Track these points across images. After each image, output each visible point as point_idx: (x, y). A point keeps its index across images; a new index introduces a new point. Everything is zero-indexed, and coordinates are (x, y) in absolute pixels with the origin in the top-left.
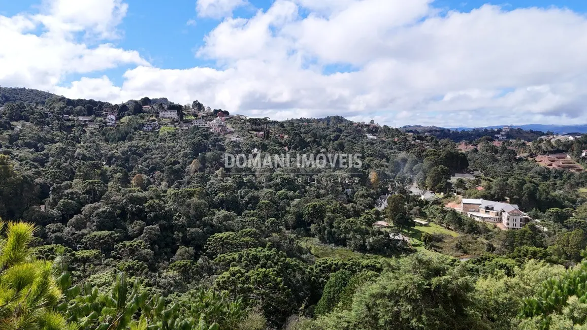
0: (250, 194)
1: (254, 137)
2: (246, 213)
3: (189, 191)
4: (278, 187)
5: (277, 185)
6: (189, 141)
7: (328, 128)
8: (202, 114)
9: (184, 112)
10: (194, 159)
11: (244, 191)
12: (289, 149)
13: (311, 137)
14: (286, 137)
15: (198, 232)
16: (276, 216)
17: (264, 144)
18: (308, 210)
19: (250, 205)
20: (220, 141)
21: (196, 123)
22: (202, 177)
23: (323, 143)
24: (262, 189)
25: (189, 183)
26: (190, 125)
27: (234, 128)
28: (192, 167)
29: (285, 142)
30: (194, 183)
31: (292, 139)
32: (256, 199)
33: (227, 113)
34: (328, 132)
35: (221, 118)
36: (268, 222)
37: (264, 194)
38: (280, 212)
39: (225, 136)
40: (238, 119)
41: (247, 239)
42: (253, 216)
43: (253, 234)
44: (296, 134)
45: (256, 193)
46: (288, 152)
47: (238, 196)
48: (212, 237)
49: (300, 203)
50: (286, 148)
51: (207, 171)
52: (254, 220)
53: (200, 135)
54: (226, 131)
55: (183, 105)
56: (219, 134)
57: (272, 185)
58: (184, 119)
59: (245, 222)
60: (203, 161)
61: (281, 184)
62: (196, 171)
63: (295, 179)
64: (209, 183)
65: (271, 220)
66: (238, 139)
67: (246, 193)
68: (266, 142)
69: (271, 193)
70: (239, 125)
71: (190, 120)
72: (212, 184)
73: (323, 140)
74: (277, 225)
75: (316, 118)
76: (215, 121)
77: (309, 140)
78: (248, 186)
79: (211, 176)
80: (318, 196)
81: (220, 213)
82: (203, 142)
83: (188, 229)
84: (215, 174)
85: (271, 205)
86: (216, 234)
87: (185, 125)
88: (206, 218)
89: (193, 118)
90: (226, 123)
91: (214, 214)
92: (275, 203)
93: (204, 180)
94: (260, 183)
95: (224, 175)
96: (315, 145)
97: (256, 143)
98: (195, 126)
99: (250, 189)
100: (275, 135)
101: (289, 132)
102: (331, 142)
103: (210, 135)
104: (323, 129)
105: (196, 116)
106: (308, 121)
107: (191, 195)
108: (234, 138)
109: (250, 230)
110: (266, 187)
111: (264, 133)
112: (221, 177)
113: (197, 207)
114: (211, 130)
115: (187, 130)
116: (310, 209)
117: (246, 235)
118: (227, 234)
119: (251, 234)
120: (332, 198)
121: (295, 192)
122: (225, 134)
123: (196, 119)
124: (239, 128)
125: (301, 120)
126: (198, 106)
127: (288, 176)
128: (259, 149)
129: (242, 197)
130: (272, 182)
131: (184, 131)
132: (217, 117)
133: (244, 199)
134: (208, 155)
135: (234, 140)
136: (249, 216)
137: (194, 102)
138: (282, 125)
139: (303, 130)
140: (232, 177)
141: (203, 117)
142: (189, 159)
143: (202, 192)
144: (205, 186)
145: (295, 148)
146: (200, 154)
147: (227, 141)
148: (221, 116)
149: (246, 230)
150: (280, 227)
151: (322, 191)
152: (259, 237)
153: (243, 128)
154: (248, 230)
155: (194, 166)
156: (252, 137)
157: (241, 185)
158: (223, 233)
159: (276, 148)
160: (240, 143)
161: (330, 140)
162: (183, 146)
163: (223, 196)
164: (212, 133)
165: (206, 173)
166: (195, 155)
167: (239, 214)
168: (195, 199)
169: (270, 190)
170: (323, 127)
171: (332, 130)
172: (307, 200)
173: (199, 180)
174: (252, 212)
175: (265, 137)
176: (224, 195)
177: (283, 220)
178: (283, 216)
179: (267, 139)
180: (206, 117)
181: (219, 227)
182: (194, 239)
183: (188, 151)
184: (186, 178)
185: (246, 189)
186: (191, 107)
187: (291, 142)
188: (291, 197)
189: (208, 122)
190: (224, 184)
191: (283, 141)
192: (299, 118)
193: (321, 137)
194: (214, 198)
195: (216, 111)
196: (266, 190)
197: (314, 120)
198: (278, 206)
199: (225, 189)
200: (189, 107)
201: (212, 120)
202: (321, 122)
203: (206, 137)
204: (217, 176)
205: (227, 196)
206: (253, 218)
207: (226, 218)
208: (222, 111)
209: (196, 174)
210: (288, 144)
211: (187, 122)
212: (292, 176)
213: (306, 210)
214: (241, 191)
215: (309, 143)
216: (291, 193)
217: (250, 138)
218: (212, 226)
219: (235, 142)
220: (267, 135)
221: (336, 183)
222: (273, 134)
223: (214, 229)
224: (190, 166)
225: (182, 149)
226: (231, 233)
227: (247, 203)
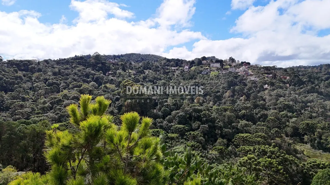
0: (262, 112)
1: (265, 77)
2: (259, 124)
3: (225, 108)
4: (281, 110)
5: (280, 108)
6: (226, 80)
7: (321, 72)
8: (234, 64)
9: (224, 64)
10: (228, 90)
11: (258, 110)
12: (290, 85)
13: (306, 78)
14: (288, 78)
15: (229, 132)
16: (279, 128)
17: (272, 82)
18: (303, 126)
19: (261, 119)
20: (244, 80)
21: (230, 70)
22: (232, 101)
23: (316, 82)
24: (270, 110)
25: (225, 103)
26: (227, 71)
27: (253, 72)
28: (227, 94)
29: (287, 81)
30: (228, 103)
31: (292, 79)
32: (265, 116)
33: (249, 64)
34: (321, 75)
35: (245, 67)
36: (273, 131)
37: (271, 113)
38: (282, 125)
39: (247, 77)
40: (256, 67)
41: (259, 139)
42: (263, 126)
43: (263, 137)
44: (296, 76)
45: (266, 112)
46: (289, 87)
47: (254, 113)
48: (237, 135)
49: (297, 120)
50: (288, 85)
51: (235, 97)
52: (264, 128)
53: (232, 77)
54: (248, 74)
55: (223, 60)
56: (244, 76)
57: (277, 108)
58: (224, 67)
59: (258, 129)
60: (234, 91)
61: (283, 108)
62: (229, 97)
63: (293, 105)
64: (236, 104)
65: (275, 130)
66: (255, 79)
67: (259, 112)
68: (274, 81)
69: (276, 113)
70: (256, 71)
71: (227, 68)
72: (238, 105)
73: (316, 81)
74: (279, 133)
75: (311, 66)
76: (241, 68)
77: (305, 80)
78: (260, 107)
79: (238, 100)
80: (311, 117)
81: (242, 122)
82: (234, 80)
83: (224, 129)
84: (240, 99)
85: (275, 120)
86: (240, 134)
87: (224, 71)
88: (234, 124)
89: (229, 67)
90: (248, 69)
91: (239, 122)
92: (278, 119)
93: (234, 102)
94: (269, 106)
95: (246, 100)
96: (310, 84)
97: (267, 82)
98: (230, 71)
99: (262, 110)
100: (280, 77)
101: (291, 75)
102: (323, 82)
103: (238, 76)
104: (317, 73)
105: (230, 66)
106: (305, 67)
107: (226, 110)
108: (253, 78)
109: (261, 134)
110: (273, 109)
111: (273, 75)
112: (244, 101)
113: (229, 117)
114: (239, 74)
115: (225, 73)
116: (304, 125)
117: (258, 137)
118: (247, 134)
119: (262, 137)
120: (322, 120)
121: (293, 113)
122: (247, 76)
123: (230, 67)
124: (256, 72)
125: (300, 67)
126: (232, 60)
127: (288, 103)
128: (268, 85)
129: (257, 114)
130: (277, 106)
131: (223, 74)
132: (243, 66)
133: (258, 115)
134: (237, 88)
135: (253, 79)
136: (261, 126)
137: (230, 58)
138: (285, 70)
139: (300, 73)
140: (251, 102)
141: (235, 66)
142: (225, 90)
143: (232, 109)
144: (234, 106)
145: (294, 85)
146: (232, 87)
147: (248, 80)
148: (245, 65)
149: (259, 134)
150: (282, 135)
151: (314, 115)
152: (267, 139)
153: (259, 73)
154: (260, 134)
155: (228, 94)
156: (264, 77)
157: (256, 106)
158: (244, 134)
159: (280, 85)
160: (256, 81)
161: (322, 80)
162: (223, 82)
163: (244, 112)
164: (240, 75)
165: (235, 98)
166: (229, 88)
167: (254, 124)
168: (228, 113)
169: (275, 111)
170: (316, 71)
171: (324, 73)
172: (302, 119)
173: (231, 102)
174: (263, 123)
175: (273, 78)
176: (245, 112)
177: (284, 131)
178: (284, 128)
179: (275, 79)
180: (236, 66)
181: (242, 130)
182: (226, 135)
183: (225, 85)
184: (223, 101)
185: (259, 109)
186: (228, 61)
187: (291, 81)
188: (290, 116)
189: (237, 69)
190: (246, 105)
191: (286, 81)
192: (298, 66)
193: (315, 78)
194: (239, 113)
195: (242, 63)
196: (272, 111)
197: (309, 67)
198: (280, 121)
199: (246, 108)
200: (227, 61)
201: (240, 68)
202: (315, 68)
203: (236, 77)
204: (241, 100)
205: (247, 112)
206: (263, 127)
207: (246, 125)
208: (246, 63)
209: (229, 99)
210: (290, 83)
211: (225, 69)
212: (291, 103)
213: (302, 125)
214: (256, 110)
215: (305, 82)
216: (290, 114)
217: (263, 78)
218: (237, 129)
219: (253, 81)
220: (275, 77)
221: (325, 109)
222: (279, 76)
223: (239, 131)
224: (226, 94)
225: (222, 85)
226: (249, 134)
227: (260, 118)
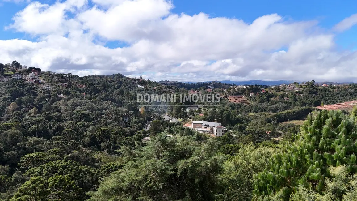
0: (57, 125)
1: (60, 86)
2: (53, 138)
3: (8, 124)
4: (78, 119)
5: (77, 118)
6: (8, 90)
7: (113, 81)
8: (19, 70)
9: (5, 69)
10: (12, 102)
11: (52, 123)
12: (86, 94)
13: (101, 87)
14: (84, 86)
15: (13, 154)
16: (77, 139)
17: (67, 91)
18: (99, 133)
19: (57, 132)
20: (34, 89)
21: (14, 77)
22: (19, 115)
23: (110, 91)
24: (66, 121)
25: (8, 119)
26: (10, 78)
27: (45, 80)
28: (11, 107)
29: (83, 89)
30: (12, 119)
31: (88, 87)
32: (61, 129)
33: (39, 70)
34: (113, 84)
35: (35, 73)
36: (70, 143)
37: (67, 125)
38: (79, 136)
39: (38, 86)
40: (48, 74)
41: (54, 156)
42: (58, 140)
43: (58, 152)
44: (91, 84)
45: (61, 124)
46: (85, 96)
47: (47, 126)
48: (25, 157)
49: (93, 129)
50: (84, 94)
51: (23, 110)
52: (59, 142)
53: (17, 86)
54: (39, 82)
55: (4, 64)
56: (33, 85)
57: (73, 118)
58: (5, 73)
59: (52, 144)
60: (20, 103)
61: (80, 118)
62: (14, 111)
63: (90, 114)
64: (24, 119)
65: (72, 142)
66: (48, 88)
67: (54, 124)
68: (70, 90)
69: (73, 124)
70: (49, 78)
71: (9, 74)
72: (27, 119)
73: (110, 88)
74: (76, 145)
75: (105, 75)
76: (29, 75)
77: (100, 88)
78: (55, 119)
79: (26, 114)
80: (106, 124)
81: (32, 139)
82: (20, 90)
83: (5, 152)
84: (29, 112)
85: (72, 132)
86: (28, 155)
87: (5, 78)
88: (20, 143)
89: (12, 73)
90: (39, 77)
91: (27, 140)
92: (75, 130)
93: (20, 117)
94: (65, 117)
95: (36, 113)
96: (104, 92)
97: (62, 91)
98: (13, 78)
99: (57, 122)
100: (76, 85)
101: (86, 83)
102: (115, 89)
103: (25, 85)
104: (110, 82)
105: (14, 71)
106: (100, 76)
107: (8, 127)
108: (45, 87)
109: (56, 149)
110: (69, 120)
111: (68, 84)
112: (34, 114)
113: (12, 136)
114: (27, 82)
115: (7, 81)
116: (100, 133)
117: (53, 153)
118: (37, 153)
119: (57, 152)
120: (116, 125)
121: (90, 122)
122: (38, 84)
123: (15, 74)
124: (49, 80)
125: (95, 76)
126: (16, 65)
127: (85, 112)
128: (64, 94)
129: (51, 127)
130: (73, 116)
131: (4, 82)
132: (32, 72)
133: (53, 129)
134: (24, 99)
135: (45, 88)
137: (14, 62)
138: (81, 78)
139: (96, 82)
140: (43, 114)
141: (20, 72)
142: (8, 102)
143: (18, 125)
144: (21, 121)
145: (90, 93)
146: (17, 98)
147: (40, 89)
148: (34, 72)
149: (52, 150)
150: (79, 146)
151: (109, 121)
152: (63, 154)
153: (52, 80)
154: (54, 149)
155: (12, 107)
156: (58, 86)
157: (49, 119)
158: (34, 153)
159: (77, 93)
160: (49, 91)
161: (115, 88)
162: (3, 93)
163: (35, 128)
164: (27, 84)
165: (22, 112)
166: (13, 99)
167: (48, 139)
168: (12, 131)
169: (72, 122)
170: (109, 80)
171: (116, 82)
172: (98, 127)
173: (16, 117)
174: (58, 137)
175: (68, 86)
176: (36, 126)
177: (82, 141)
178: (82, 138)
179: (70, 87)
180: (22, 72)
181: (31, 150)
182: (10, 159)
183: (7, 96)
184: (6, 116)
185: (54, 122)
186: (11, 65)
187: (87, 89)
188: (87, 125)
189: (24, 76)
190: (36, 119)
191: (82, 89)
192: (94, 75)
193: (108, 87)
194: (28, 129)
195: (31, 69)
196: (69, 122)
197: (104, 76)
198: (77, 132)
199: (37, 122)
200: (9, 65)
201: (27, 75)
202: (109, 77)
203: (23, 86)
204: (31, 113)
205: (38, 127)
206: (59, 141)
207: (37, 142)
208: (36, 69)
209: (13, 113)
210: (86, 91)
211: (6, 76)
212: (88, 111)
213: (98, 133)
214: (50, 123)
215: (100, 90)
216: (87, 123)
217: (57, 87)
218: (25, 149)
219: (45, 89)
220: (70, 85)
221: (118, 115)
222: (75, 84)
223: (27, 151)
224: (9, 107)
225: (2, 96)
226: (40, 153)
227: (55, 131)
